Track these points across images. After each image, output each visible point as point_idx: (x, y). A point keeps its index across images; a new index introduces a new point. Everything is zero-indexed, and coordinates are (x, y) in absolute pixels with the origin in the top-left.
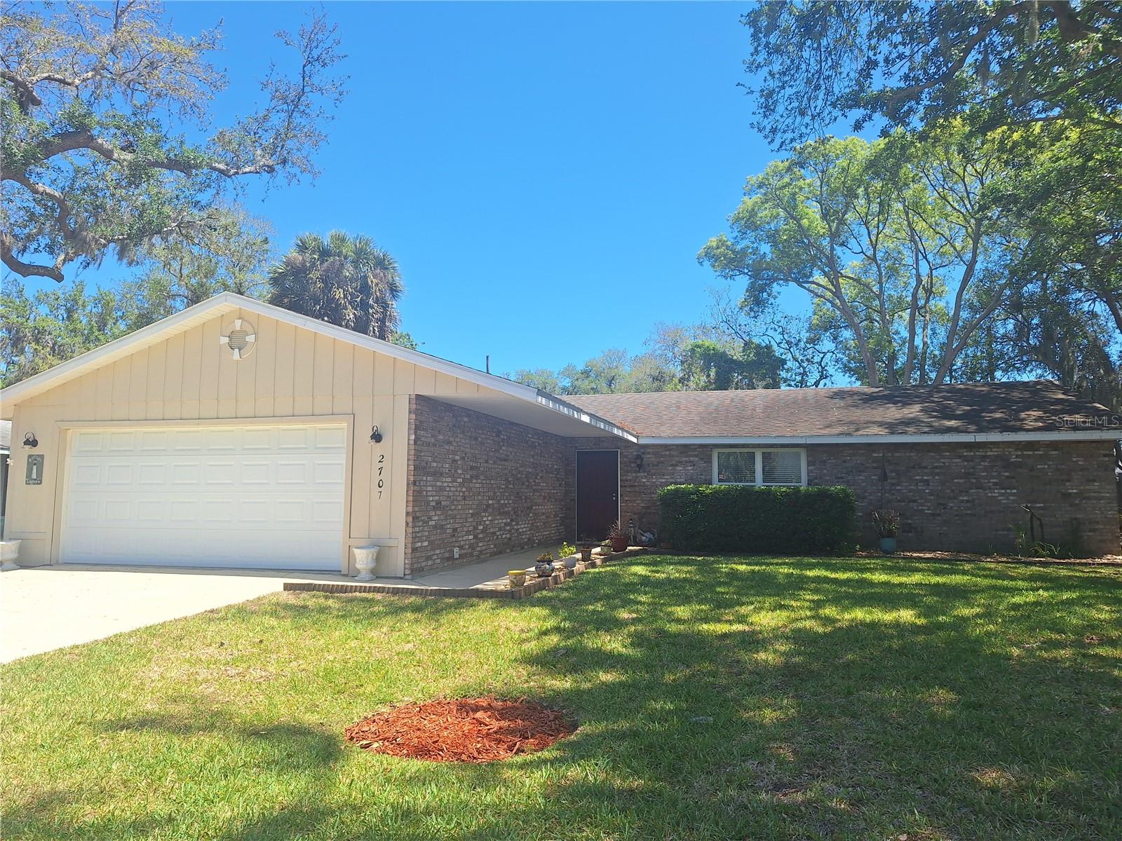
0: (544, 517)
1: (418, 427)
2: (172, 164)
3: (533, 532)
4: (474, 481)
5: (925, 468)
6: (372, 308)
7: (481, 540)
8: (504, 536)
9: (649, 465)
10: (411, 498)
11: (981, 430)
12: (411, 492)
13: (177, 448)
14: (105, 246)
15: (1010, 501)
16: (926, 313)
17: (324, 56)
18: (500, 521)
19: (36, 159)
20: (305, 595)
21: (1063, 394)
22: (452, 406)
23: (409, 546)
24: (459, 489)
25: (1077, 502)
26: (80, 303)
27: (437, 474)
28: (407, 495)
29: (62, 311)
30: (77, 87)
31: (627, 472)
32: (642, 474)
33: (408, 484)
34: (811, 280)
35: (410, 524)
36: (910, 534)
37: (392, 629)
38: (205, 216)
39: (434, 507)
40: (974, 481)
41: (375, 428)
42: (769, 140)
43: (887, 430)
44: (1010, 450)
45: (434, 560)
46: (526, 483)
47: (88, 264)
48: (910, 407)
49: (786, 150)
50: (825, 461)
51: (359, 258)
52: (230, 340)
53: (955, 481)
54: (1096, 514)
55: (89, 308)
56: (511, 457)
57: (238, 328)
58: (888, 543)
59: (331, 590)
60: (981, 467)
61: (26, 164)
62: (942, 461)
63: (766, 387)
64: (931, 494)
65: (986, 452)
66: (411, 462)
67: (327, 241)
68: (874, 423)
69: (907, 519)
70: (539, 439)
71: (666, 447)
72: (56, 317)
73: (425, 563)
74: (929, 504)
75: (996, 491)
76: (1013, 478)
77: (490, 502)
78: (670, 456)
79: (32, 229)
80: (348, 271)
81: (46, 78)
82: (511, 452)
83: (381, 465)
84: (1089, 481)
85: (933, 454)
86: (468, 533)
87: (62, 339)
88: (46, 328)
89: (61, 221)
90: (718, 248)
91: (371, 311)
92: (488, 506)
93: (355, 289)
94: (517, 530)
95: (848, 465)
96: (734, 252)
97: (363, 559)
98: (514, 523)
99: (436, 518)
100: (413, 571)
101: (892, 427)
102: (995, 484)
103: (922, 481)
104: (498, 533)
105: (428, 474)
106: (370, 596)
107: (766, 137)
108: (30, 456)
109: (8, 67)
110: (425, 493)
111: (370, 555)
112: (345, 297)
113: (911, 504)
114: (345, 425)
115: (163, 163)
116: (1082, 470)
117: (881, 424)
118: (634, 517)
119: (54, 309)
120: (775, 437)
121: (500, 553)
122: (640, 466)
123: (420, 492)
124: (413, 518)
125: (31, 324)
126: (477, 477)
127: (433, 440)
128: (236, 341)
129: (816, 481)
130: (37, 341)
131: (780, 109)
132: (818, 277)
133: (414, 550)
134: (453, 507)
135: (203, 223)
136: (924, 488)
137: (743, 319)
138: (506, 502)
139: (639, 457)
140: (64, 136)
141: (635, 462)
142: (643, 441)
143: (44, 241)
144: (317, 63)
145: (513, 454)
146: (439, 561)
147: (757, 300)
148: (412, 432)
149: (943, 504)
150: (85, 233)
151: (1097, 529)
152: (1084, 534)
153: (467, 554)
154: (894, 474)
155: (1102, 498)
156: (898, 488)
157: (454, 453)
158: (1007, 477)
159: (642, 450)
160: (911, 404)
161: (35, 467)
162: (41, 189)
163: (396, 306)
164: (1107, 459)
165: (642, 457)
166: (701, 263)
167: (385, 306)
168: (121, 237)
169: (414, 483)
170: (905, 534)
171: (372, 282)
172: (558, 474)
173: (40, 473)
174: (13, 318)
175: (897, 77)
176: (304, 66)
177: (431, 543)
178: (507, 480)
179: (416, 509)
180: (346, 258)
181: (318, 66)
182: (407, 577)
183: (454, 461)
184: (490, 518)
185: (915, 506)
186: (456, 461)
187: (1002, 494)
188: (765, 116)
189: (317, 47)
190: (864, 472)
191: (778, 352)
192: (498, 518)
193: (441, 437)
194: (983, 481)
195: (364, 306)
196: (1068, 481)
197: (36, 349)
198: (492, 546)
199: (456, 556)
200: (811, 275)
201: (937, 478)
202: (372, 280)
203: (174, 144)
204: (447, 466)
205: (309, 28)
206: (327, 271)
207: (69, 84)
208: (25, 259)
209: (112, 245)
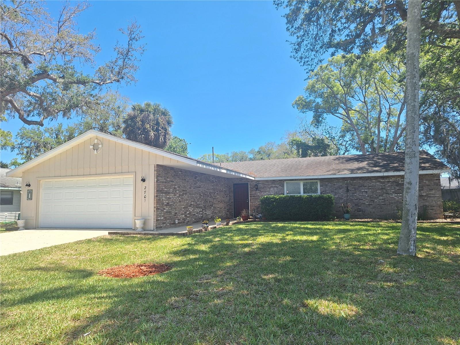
0: (219, 209)
1: (158, 176)
2: (79, 82)
3: (213, 214)
4: (184, 195)
5: (365, 186)
6: (161, 131)
7: (188, 217)
8: (199, 216)
9: (260, 188)
10: (155, 202)
11: (387, 171)
12: (155, 200)
13: (77, 186)
14: (57, 113)
15: (399, 199)
16: (388, 123)
17: (136, 37)
18: (197, 210)
19: (29, 84)
20: (114, 236)
21: (426, 155)
22: (173, 168)
23: (155, 219)
24: (177, 198)
25: (426, 198)
26: (61, 131)
27: (167, 193)
28: (154, 201)
29: (54, 135)
30: (44, 56)
31: (252, 191)
32: (258, 192)
33: (154, 197)
34: (337, 112)
35: (156, 211)
36: (360, 213)
37: (135, 245)
38: (95, 99)
39: (166, 205)
40: (385, 191)
41: (143, 177)
42: (299, 61)
43: (350, 172)
44: (399, 178)
45: (167, 224)
46: (210, 196)
47: (52, 119)
48: (363, 162)
49: (306, 65)
50: (327, 185)
51: (155, 112)
52: (94, 147)
53: (378, 191)
54: (433, 203)
55: (64, 133)
56: (202, 186)
57: (96, 143)
58: (347, 216)
59: (123, 234)
60: (387, 186)
61: (26, 86)
62: (372, 183)
63: (322, 156)
64: (368, 197)
65: (389, 180)
66: (155, 189)
67: (143, 106)
68: (346, 169)
69: (359, 206)
70: (216, 179)
71: (267, 181)
72: (52, 137)
73: (162, 225)
74: (367, 201)
75: (394, 195)
76: (400, 189)
77: (192, 203)
78: (269, 185)
79: (31, 108)
80: (152, 116)
81: (33, 53)
82: (202, 185)
83: (145, 190)
84: (430, 190)
85: (368, 181)
86: (182, 214)
87: (54, 146)
88: (48, 142)
89: (41, 105)
90: (299, 101)
91: (160, 132)
92: (191, 204)
93: (154, 124)
94: (206, 213)
95: (336, 186)
96: (306, 102)
97: (139, 224)
98: (204, 211)
99: (167, 209)
100: (157, 228)
101: (352, 171)
102: (393, 192)
103: (364, 192)
104: (196, 215)
105: (163, 193)
106: (135, 235)
107: (298, 60)
108: (28, 190)
109: (20, 50)
110: (162, 200)
111: (141, 222)
112: (150, 127)
113: (360, 201)
114: (133, 176)
115: (75, 82)
116: (427, 186)
117: (349, 170)
118: (255, 208)
119: (51, 134)
120: (306, 176)
121: (198, 222)
122: (257, 189)
123: (159, 199)
124: (157, 209)
125: (42, 140)
126: (186, 194)
127: (165, 181)
128: (95, 147)
129: (324, 193)
130: (45, 147)
131: (302, 50)
132: (341, 111)
133: (157, 220)
134: (175, 205)
135: (94, 102)
136: (365, 194)
137: (312, 128)
138: (200, 203)
139: (256, 185)
140: (39, 75)
141: (255, 187)
142: (257, 179)
143: (36, 112)
144: (133, 40)
145: (203, 185)
146: (169, 224)
147: (317, 121)
148: (156, 178)
149: (373, 201)
150: (50, 109)
151: (433, 209)
152: (429, 211)
153: (182, 222)
154: (353, 189)
155: (436, 197)
156: (355, 194)
157: (175, 185)
158: (398, 189)
159: (258, 183)
160: (364, 162)
161: (30, 194)
162: (32, 94)
163: (170, 130)
164: (437, 181)
165: (257, 185)
166: (294, 107)
167: (166, 130)
168: (63, 109)
169: (157, 196)
170: (358, 212)
171: (160, 121)
172: (225, 192)
173: (31, 196)
174: (36, 138)
175: (343, 36)
176: (129, 41)
177: (165, 218)
178: (200, 195)
179: (158, 205)
180: (150, 112)
181: (134, 41)
182: (155, 230)
183: (175, 188)
184: (192, 209)
185: (362, 201)
186: (176, 188)
187: (396, 196)
188: (296, 53)
189: (133, 34)
190: (342, 188)
191: (326, 142)
192: (196, 209)
193: (169, 179)
194: (388, 191)
195: (157, 130)
196: (422, 190)
197: (45, 150)
198: (194, 219)
199: (177, 223)
200: (337, 110)
201: (370, 190)
202: (160, 120)
203: (79, 75)
204: (172, 190)
205: (130, 27)
206: (143, 117)
207: (42, 55)
208: (29, 119)
209: (61, 112)
